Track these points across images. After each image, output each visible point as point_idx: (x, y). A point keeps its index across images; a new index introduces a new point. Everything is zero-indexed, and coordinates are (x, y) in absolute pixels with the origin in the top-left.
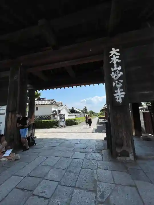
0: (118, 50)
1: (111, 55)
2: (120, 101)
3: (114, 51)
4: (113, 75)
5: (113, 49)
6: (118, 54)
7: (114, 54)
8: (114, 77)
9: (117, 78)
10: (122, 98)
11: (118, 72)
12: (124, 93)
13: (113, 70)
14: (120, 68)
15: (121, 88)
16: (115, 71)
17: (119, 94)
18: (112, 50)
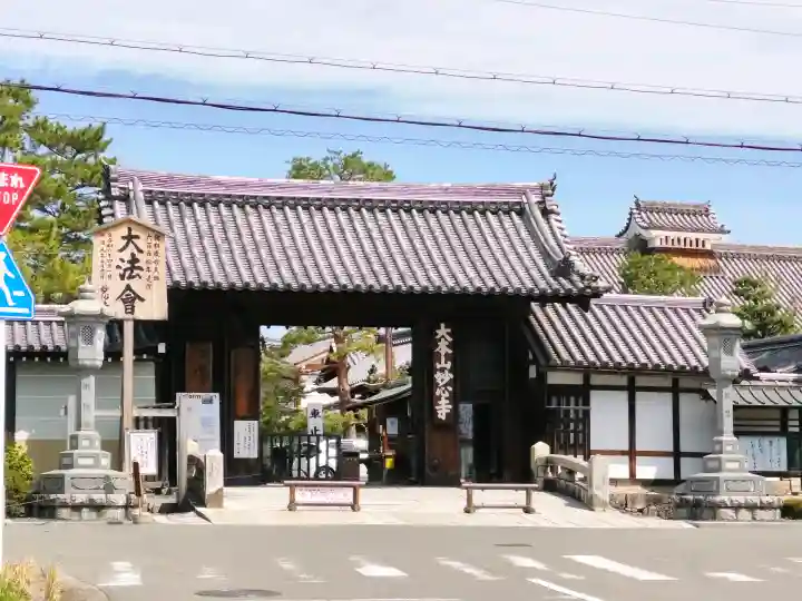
0: (449, 330)
1: (438, 337)
2: (444, 418)
3: (443, 331)
4: (438, 376)
5: (443, 325)
6: (450, 339)
7: (443, 336)
8: (439, 381)
9: (444, 382)
10: (447, 414)
11: (446, 372)
12: (450, 407)
13: (438, 366)
14: (449, 365)
15: (446, 399)
16: (442, 370)
17: (443, 407)
18: (439, 328)
